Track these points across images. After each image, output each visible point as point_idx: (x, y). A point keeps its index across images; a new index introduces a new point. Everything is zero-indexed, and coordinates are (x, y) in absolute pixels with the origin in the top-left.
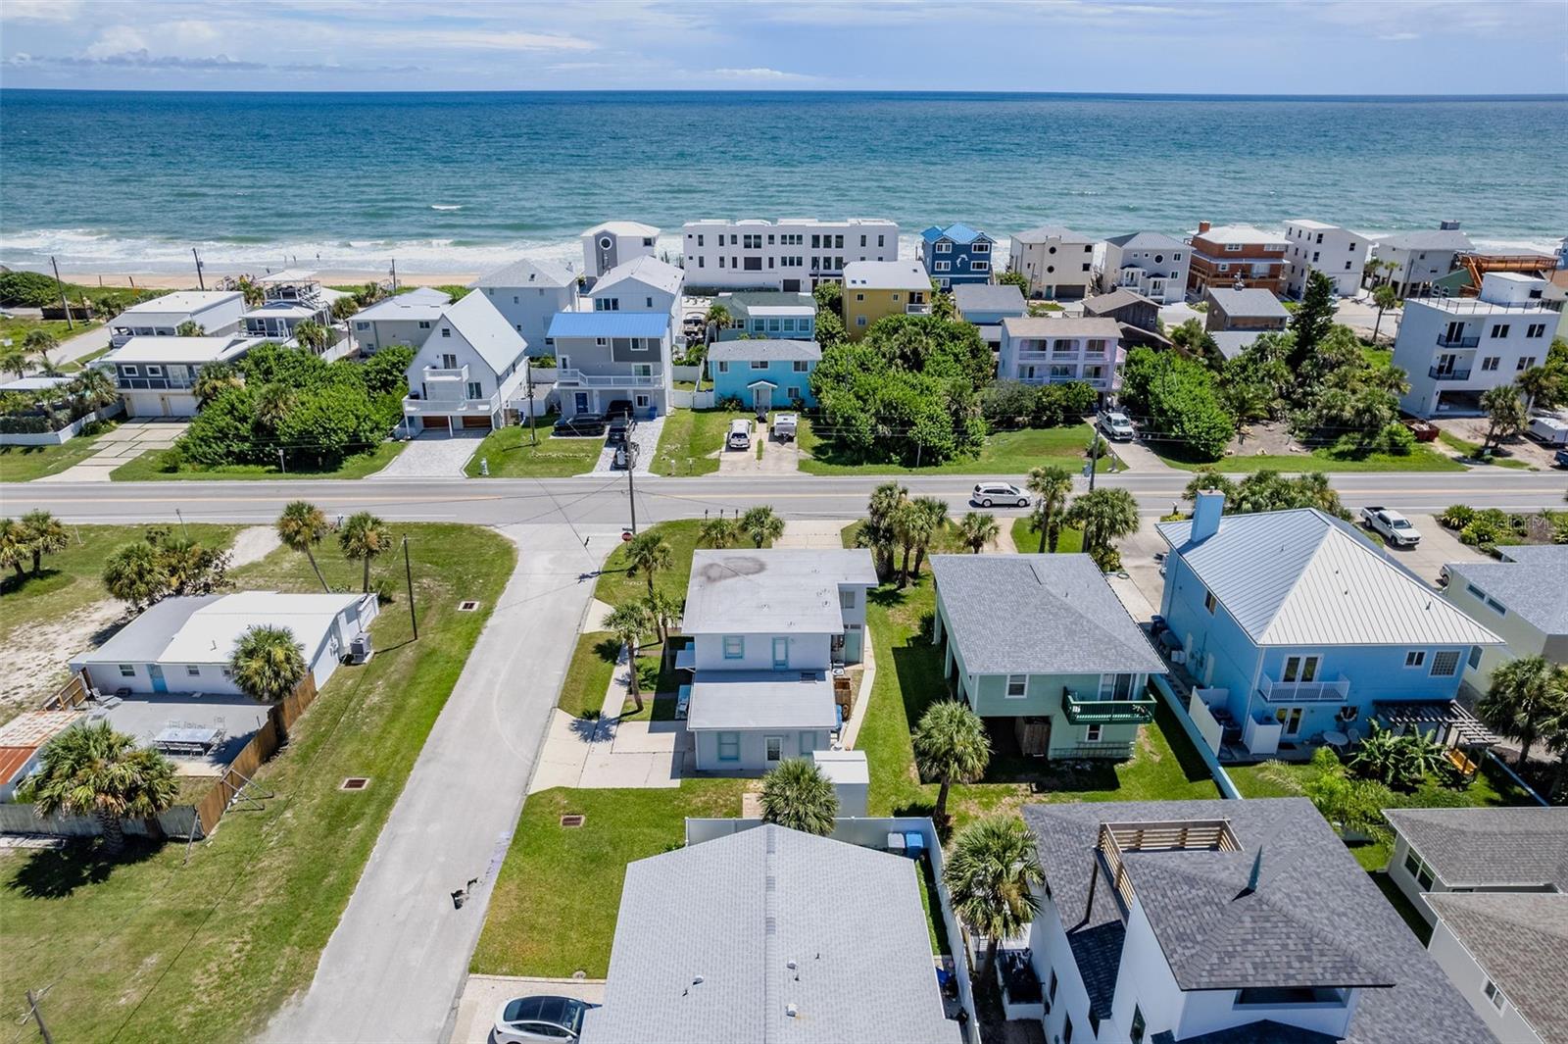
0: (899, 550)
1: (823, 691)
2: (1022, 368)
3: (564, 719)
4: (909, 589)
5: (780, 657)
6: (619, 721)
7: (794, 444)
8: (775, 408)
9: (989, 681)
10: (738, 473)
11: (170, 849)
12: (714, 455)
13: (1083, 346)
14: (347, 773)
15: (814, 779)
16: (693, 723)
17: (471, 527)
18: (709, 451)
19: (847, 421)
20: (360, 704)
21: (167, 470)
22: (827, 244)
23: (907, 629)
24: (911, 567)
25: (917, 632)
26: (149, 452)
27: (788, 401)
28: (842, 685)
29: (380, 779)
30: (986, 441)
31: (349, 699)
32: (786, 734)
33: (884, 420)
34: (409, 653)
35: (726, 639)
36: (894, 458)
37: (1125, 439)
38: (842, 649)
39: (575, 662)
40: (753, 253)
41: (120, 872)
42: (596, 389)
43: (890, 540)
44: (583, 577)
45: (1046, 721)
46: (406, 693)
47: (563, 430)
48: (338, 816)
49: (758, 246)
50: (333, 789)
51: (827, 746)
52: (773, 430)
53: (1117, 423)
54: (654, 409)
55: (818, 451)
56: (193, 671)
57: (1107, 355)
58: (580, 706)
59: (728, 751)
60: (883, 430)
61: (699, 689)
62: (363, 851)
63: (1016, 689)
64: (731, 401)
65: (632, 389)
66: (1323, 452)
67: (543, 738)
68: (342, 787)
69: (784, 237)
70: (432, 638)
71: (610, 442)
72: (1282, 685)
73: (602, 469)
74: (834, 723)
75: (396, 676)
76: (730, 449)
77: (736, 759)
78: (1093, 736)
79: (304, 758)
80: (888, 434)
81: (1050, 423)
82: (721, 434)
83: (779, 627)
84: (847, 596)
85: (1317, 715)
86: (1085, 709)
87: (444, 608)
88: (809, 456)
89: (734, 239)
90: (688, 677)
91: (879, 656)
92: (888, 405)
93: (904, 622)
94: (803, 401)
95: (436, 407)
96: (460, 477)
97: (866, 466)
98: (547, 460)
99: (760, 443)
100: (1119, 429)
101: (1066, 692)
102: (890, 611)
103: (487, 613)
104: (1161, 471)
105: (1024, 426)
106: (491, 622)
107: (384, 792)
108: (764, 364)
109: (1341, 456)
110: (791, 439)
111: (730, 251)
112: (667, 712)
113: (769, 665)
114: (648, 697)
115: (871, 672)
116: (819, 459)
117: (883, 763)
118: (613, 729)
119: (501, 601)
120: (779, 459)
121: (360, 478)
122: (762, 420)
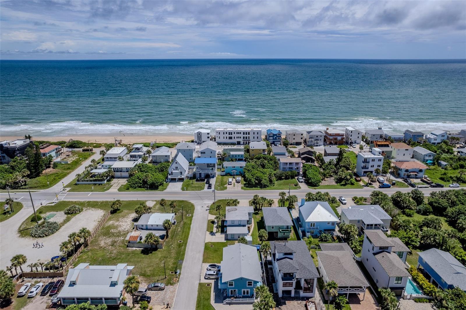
0: (258, 206)
1: (246, 228)
2: (283, 168)
3: (208, 233)
4: (260, 212)
5: (240, 223)
6: (216, 233)
7: (240, 183)
8: (237, 175)
9: (269, 227)
10: (230, 190)
11: (159, 250)
12: (225, 186)
13: (294, 164)
14: (179, 240)
15: (245, 239)
16: (228, 233)
17: (186, 201)
18: (225, 185)
19: (250, 180)
20: (177, 230)
21: (127, 189)
22: (246, 134)
23: (259, 219)
24: (260, 208)
25: (261, 219)
26: (122, 185)
27: (239, 174)
28: (249, 227)
29: (184, 241)
30: (276, 182)
31: (175, 230)
32: (241, 234)
33: (256, 180)
34: (182, 223)
35: (232, 221)
36: (259, 187)
37: (302, 182)
38: (249, 222)
39: (208, 224)
40: (230, 136)
41: (153, 252)
42: (203, 172)
43: (256, 204)
44: (207, 210)
45: (277, 232)
46: (184, 229)
47: (197, 180)
48: (180, 246)
49: (232, 134)
50: (178, 242)
51: (247, 236)
52: (236, 180)
53: (300, 179)
54: (214, 176)
55: (245, 184)
56: (152, 226)
57: (299, 165)
58: (210, 231)
59: (233, 237)
60: (256, 181)
61: (228, 228)
62: (185, 249)
63: (273, 228)
64: (228, 174)
65: (210, 172)
66: (339, 184)
67: (205, 235)
68: (179, 242)
69: (237, 133)
70: (185, 220)
71: (206, 183)
72: (310, 227)
73: (206, 189)
74: (247, 232)
75: (181, 226)
76: (229, 184)
77: (234, 238)
78: (284, 234)
79: (172, 238)
80: (257, 182)
81: (288, 179)
82: (227, 181)
83: (239, 219)
84: (249, 214)
85: (316, 232)
86: (282, 231)
87: (185, 216)
88: (243, 186)
89: (226, 133)
90: (226, 226)
91: (254, 223)
92: (257, 177)
93: (258, 217)
94: (242, 174)
95: (174, 176)
96: (181, 191)
97: (254, 188)
98: (195, 187)
99: (234, 183)
100: (300, 180)
101: (280, 228)
102: (257, 216)
103: (192, 216)
104: (307, 189)
105: (283, 179)
106: (193, 218)
107: (185, 243)
108: (234, 167)
109: (342, 185)
110: (240, 182)
111: (225, 135)
112: (223, 232)
113: (238, 225)
114: (220, 229)
115: (253, 226)
116: (245, 186)
117: (254, 238)
118: (215, 234)
119: (194, 214)
120: (238, 187)
121: (163, 191)
122: (234, 178)
